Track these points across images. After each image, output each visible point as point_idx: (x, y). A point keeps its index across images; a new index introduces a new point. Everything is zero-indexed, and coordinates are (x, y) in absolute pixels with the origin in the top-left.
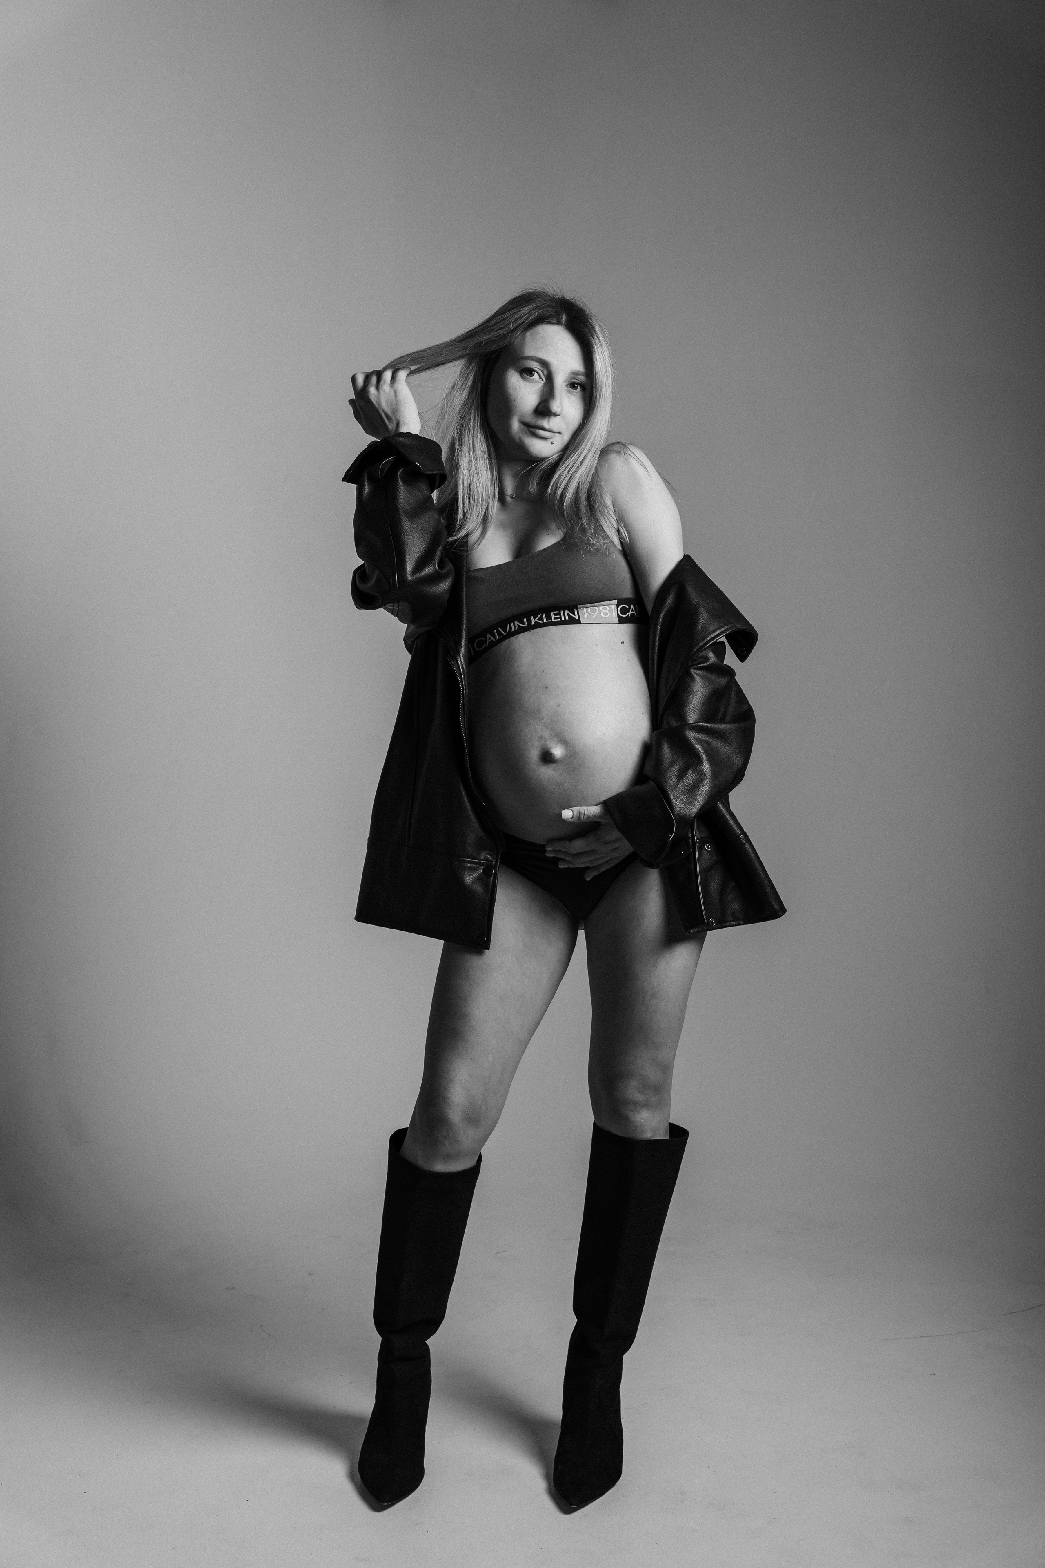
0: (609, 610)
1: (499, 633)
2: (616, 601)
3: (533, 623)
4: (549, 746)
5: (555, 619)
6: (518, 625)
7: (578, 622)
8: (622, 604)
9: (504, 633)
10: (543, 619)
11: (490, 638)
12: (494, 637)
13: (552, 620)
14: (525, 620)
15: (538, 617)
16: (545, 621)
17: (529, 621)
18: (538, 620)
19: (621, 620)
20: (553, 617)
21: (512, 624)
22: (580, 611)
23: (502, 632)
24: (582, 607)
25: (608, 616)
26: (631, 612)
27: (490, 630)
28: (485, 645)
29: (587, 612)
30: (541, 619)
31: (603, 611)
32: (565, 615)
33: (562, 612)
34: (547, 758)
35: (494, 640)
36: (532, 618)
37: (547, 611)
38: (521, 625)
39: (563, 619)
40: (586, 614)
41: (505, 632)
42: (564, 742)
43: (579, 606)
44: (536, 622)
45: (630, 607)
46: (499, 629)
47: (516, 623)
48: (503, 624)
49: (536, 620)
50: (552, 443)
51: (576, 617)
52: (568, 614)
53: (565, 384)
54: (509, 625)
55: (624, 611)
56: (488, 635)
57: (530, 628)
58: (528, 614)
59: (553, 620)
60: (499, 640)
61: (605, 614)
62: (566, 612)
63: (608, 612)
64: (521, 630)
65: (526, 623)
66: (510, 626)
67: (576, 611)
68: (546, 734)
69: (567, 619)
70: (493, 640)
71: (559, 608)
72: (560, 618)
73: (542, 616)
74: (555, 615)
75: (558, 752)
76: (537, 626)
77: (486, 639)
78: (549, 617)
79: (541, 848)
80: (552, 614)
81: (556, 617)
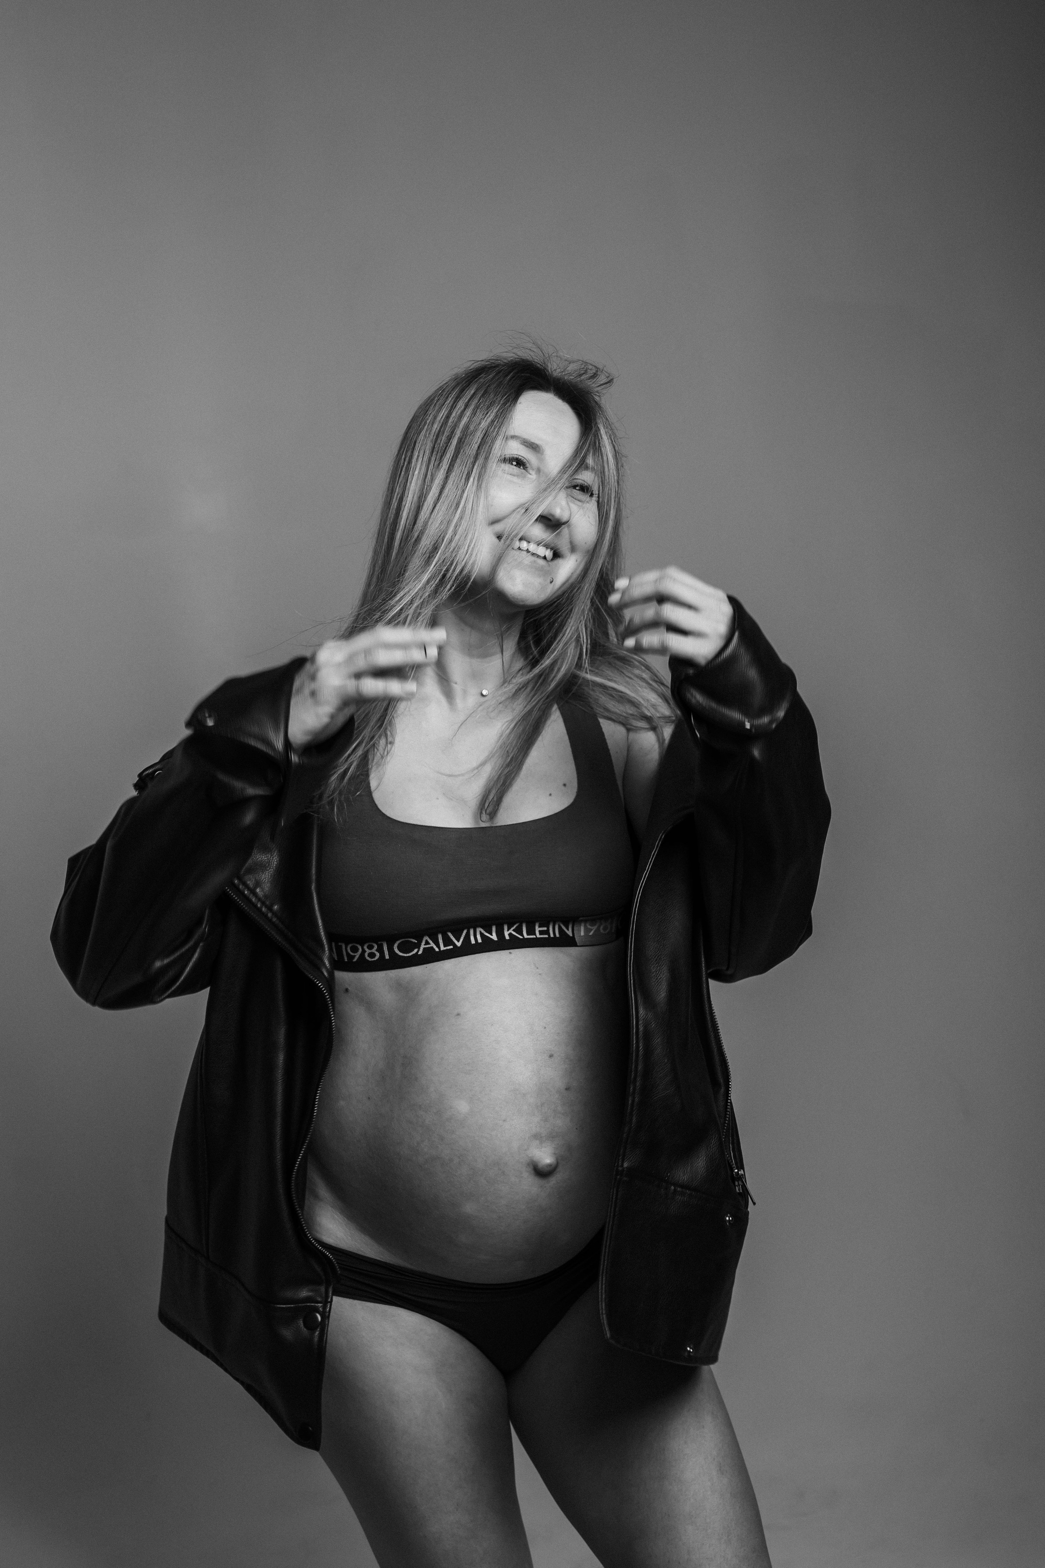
1: (447, 940)
5: (541, 933)
9: (454, 941)
10: (523, 932)
11: (428, 943)
12: (436, 942)
13: (535, 935)
14: (493, 928)
15: (515, 928)
16: (526, 936)
17: (500, 934)
18: (514, 930)
20: (537, 929)
21: (472, 931)
23: (452, 939)
27: (433, 932)
30: (519, 930)
35: (437, 950)
36: (506, 927)
37: (529, 917)
38: (485, 934)
39: (552, 935)
41: (457, 941)
44: (511, 936)
46: (449, 934)
47: (478, 930)
48: (457, 928)
49: (511, 932)
54: (465, 932)
56: (427, 938)
58: (499, 920)
59: (538, 936)
64: (486, 945)
65: (494, 935)
66: (468, 935)
70: (432, 947)
72: (547, 932)
73: (520, 926)
74: (540, 925)
76: (514, 943)
77: (421, 942)
81: (541, 929)
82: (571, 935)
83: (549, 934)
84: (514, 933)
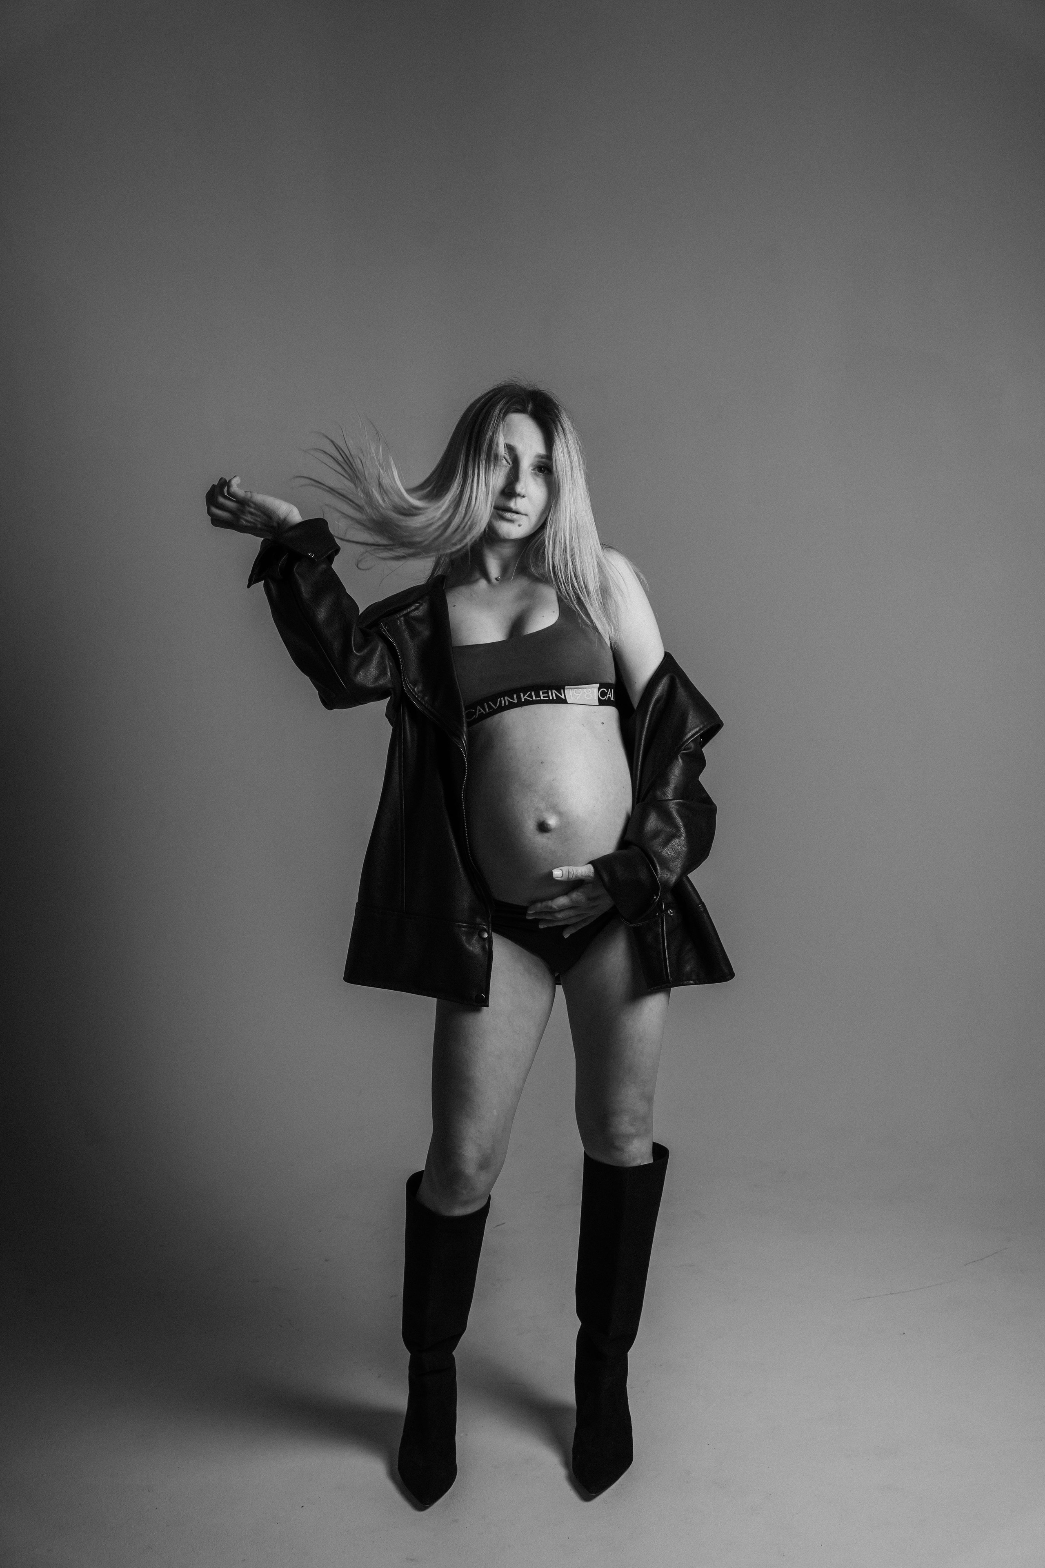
0: (591, 692)
1: (490, 707)
2: (598, 685)
3: (523, 700)
4: (545, 816)
5: (544, 697)
6: (508, 700)
7: (564, 701)
8: (603, 688)
9: (494, 707)
10: (532, 697)
11: (480, 711)
12: (484, 709)
13: (540, 698)
14: (515, 696)
15: (527, 694)
16: (534, 698)
17: (519, 698)
18: (527, 696)
19: (601, 703)
20: (542, 695)
21: (502, 699)
22: (566, 691)
23: (492, 705)
24: (568, 689)
25: (591, 697)
26: (608, 695)
27: (481, 703)
28: (474, 717)
29: (573, 693)
30: (530, 696)
31: (587, 693)
32: (553, 694)
33: (550, 691)
34: (543, 827)
36: (522, 694)
37: (536, 689)
38: (511, 700)
39: (551, 698)
40: (571, 695)
41: (496, 706)
42: (560, 814)
43: (566, 687)
44: (525, 699)
45: (608, 691)
46: (490, 702)
47: (506, 698)
48: (494, 698)
49: (525, 697)
50: (520, 526)
51: (563, 697)
52: (555, 694)
53: (531, 468)
54: (499, 700)
55: (603, 694)
56: (479, 707)
57: (520, 704)
58: (518, 691)
59: (542, 698)
60: (488, 713)
61: (588, 696)
62: (554, 691)
63: (590, 694)
64: (512, 706)
65: (516, 699)
66: (501, 700)
67: (562, 692)
68: (542, 806)
69: (555, 698)
70: (483, 713)
71: (548, 687)
72: (548, 696)
73: (531, 694)
74: (543, 693)
75: (552, 821)
76: (527, 703)
77: (476, 711)
78: (538, 695)
79: (524, 910)
80: (541, 692)
81: (544, 695)
82: (564, 698)
83: (549, 698)
84: (527, 698)
